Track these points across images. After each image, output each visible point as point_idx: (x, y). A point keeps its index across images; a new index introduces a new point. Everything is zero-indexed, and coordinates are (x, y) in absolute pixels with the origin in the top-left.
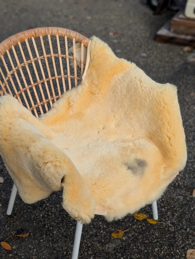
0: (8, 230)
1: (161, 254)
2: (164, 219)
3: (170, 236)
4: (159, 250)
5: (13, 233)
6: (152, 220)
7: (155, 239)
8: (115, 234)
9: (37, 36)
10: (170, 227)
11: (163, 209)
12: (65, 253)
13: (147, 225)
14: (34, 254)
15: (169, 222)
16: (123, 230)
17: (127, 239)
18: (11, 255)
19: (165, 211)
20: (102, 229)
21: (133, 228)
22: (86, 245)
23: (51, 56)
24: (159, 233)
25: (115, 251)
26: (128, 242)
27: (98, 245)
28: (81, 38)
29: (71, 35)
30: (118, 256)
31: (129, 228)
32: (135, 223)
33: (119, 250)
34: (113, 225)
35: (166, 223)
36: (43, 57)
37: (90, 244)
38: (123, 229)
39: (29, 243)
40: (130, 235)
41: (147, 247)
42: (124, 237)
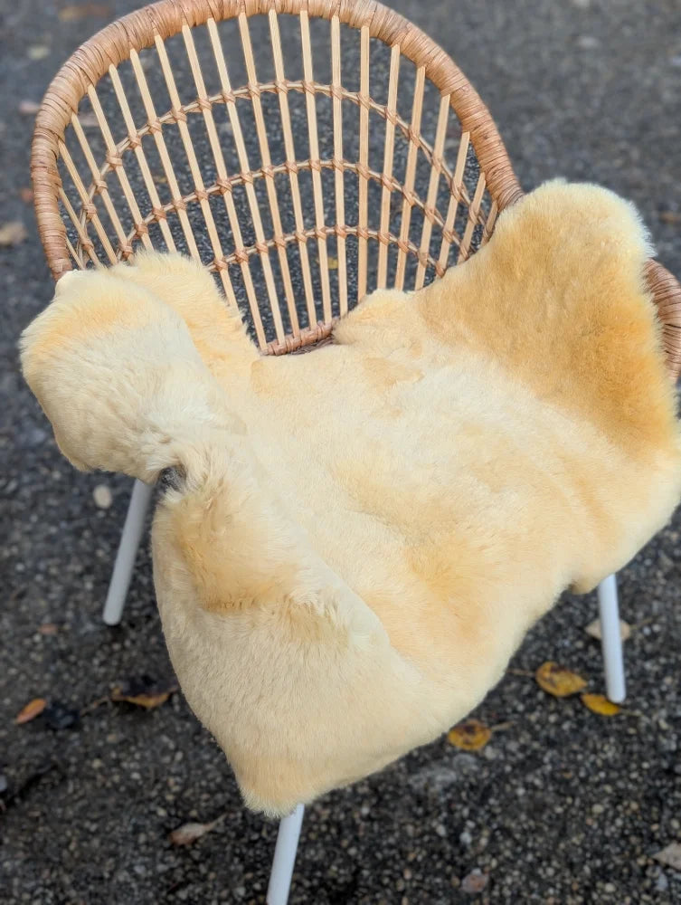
0: (100, 676)
1: (613, 829)
2: (647, 701)
3: (655, 767)
4: (606, 811)
5: (118, 688)
6: (601, 698)
7: (599, 770)
8: (461, 734)
9: (227, 15)
10: (664, 733)
11: (648, 665)
13: (580, 716)
14: (173, 770)
15: (664, 713)
16: (491, 725)
17: (498, 758)
18: (97, 764)
19: (657, 673)
21: (529, 720)
23: (276, 89)
24: (617, 749)
25: (449, 796)
26: (500, 770)
28: (393, 24)
29: (356, 11)
30: (457, 815)
31: (515, 719)
32: (540, 703)
33: (464, 794)
35: (650, 716)
36: (246, 90)
38: (492, 720)
39: (162, 731)
40: (513, 746)
41: (565, 796)
42: (490, 748)
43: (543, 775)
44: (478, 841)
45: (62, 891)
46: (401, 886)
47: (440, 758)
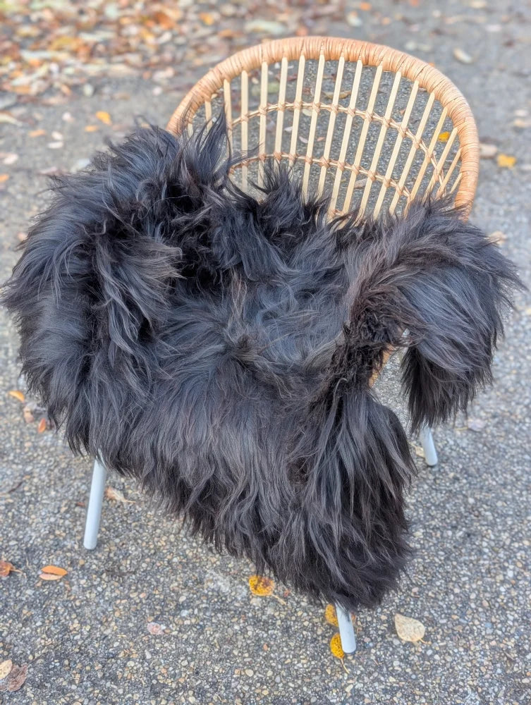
1: (239, 687)
2: (363, 673)
3: (308, 695)
4: (251, 678)
8: (260, 582)
10: (342, 691)
13: (320, 639)
16: (277, 594)
17: (254, 607)
19: (394, 671)
24: (307, 668)
25: (210, 593)
26: (246, 611)
31: (292, 604)
32: (315, 612)
33: (216, 600)
38: (281, 593)
40: (270, 611)
41: (248, 651)
42: (259, 599)
43: (257, 635)
44: (186, 619)
45: (56, 467)
46: (133, 595)
47: (235, 578)
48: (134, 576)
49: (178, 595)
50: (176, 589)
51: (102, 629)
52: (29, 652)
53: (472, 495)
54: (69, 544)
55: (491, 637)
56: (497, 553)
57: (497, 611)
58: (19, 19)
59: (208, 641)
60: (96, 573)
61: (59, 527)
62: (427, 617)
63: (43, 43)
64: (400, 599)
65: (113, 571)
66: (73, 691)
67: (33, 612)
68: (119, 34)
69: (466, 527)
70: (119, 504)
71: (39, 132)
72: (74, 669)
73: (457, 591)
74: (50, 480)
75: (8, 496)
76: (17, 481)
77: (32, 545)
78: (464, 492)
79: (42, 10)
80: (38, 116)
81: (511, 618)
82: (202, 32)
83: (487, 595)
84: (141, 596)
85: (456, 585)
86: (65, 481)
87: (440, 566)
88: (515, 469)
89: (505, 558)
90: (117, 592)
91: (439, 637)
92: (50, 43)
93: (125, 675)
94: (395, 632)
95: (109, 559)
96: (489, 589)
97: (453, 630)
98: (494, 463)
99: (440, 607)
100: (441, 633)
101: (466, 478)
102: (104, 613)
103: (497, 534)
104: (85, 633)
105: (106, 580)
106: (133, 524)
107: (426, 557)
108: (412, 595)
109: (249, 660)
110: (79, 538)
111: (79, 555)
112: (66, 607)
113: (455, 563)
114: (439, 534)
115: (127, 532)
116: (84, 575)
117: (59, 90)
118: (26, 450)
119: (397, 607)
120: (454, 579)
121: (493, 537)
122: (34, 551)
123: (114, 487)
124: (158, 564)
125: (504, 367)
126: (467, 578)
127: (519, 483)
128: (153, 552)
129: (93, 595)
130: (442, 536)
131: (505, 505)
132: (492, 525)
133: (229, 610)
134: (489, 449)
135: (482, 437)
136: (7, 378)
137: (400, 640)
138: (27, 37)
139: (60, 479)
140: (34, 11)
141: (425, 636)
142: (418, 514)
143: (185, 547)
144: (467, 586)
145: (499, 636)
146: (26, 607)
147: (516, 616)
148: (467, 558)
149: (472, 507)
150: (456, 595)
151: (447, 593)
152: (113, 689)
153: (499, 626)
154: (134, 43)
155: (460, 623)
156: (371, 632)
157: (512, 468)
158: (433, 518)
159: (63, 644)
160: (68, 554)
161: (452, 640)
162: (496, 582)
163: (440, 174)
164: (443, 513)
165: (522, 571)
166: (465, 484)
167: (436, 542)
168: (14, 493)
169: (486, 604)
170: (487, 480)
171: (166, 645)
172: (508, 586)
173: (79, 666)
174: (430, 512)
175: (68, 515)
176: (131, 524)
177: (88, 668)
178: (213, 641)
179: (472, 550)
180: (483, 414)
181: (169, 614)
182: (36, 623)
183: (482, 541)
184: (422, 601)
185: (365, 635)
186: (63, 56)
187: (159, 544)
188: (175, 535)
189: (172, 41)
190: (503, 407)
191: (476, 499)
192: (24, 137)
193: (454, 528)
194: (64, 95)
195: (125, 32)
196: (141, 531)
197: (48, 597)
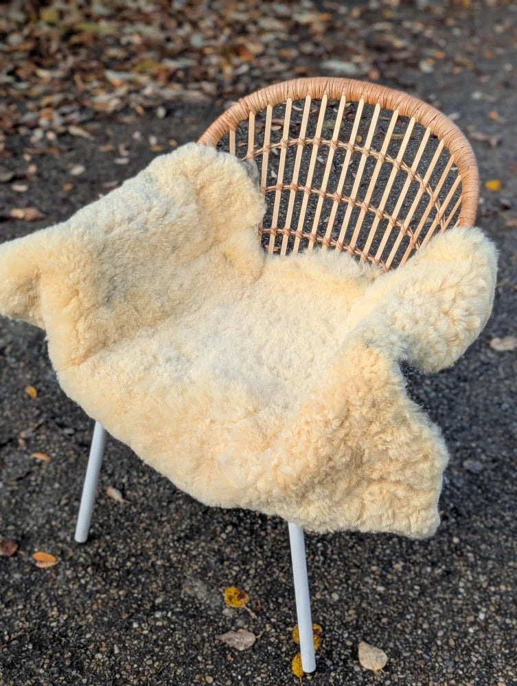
8: (235, 594)
12: (164, 519)
13: (283, 656)
16: (250, 607)
17: (226, 617)
20: (243, 567)
21: (265, 627)
22: (192, 548)
25: (186, 599)
26: (217, 620)
27: (196, 567)
31: (262, 619)
32: (283, 630)
33: (190, 605)
34: (260, 587)
37: (194, 553)
38: (254, 607)
42: (232, 610)
44: (159, 620)
46: (113, 592)
47: (212, 588)
48: (117, 573)
49: (156, 597)
50: (154, 590)
51: (78, 620)
52: (6, 633)
53: (458, 536)
54: (62, 535)
55: (452, 676)
56: (472, 594)
57: (462, 651)
58: (110, 41)
59: (176, 644)
60: (83, 565)
61: (57, 518)
62: (391, 649)
63: (128, 65)
64: (368, 627)
65: (99, 565)
66: (40, 675)
67: (17, 595)
68: (200, 62)
69: (446, 566)
70: (116, 503)
71: (109, 147)
72: (45, 654)
73: (425, 626)
74: (56, 473)
75: (15, 483)
76: (26, 470)
77: (28, 532)
78: (451, 531)
79: (131, 34)
80: (110, 132)
81: (475, 660)
82: (279, 67)
83: (455, 634)
84: (121, 593)
85: (426, 621)
86: (70, 475)
87: (414, 600)
88: (505, 514)
89: (479, 600)
90: (99, 586)
91: (399, 669)
92: (134, 66)
93: (92, 666)
94: (357, 659)
95: (97, 554)
96: (457, 628)
97: (415, 664)
98: (486, 506)
99: (406, 640)
100: (402, 665)
101: (456, 518)
102: (83, 605)
103: (475, 576)
104: (62, 621)
105: (91, 573)
106: (126, 524)
107: (401, 590)
108: (381, 625)
109: (211, 667)
110: (72, 530)
111: (70, 546)
112: (48, 594)
113: (428, 599)
114: (417, 569)
115: (119, 531)
116: (70, 566)
117: (134, 110)
118: (40, 442)
119: (364, 635)
120: (425, 614)
121: (471, 578)
122: (29, 538)
123: (114, 487)
124: (142, 565)
125: (513, 413)
126: (437, 615)
127: (507, 528)
128: (139, 552)
129: (76, 587)
130: (420, 572)
131: (489, 548)
132: (472, 566)
133: (202, 617)
134: (483, 492)
135: (478, 479)
136: (36, 373)
137: (361, 667)
138: (114, 59)
139: (66, 473)
140: (124, 35)
141: (386, 666)
142: (401, 547)
143: (171, 551)
144: (437, 623)
145: (460, 675)
146: (11, 590)
147: (480, 658)
148: (441, 596)
149: (456, 547)
150: (424, 630)
151: (415, 628)
152: (77, 677)
153: (462, 666)
154: (212, 72)
155: (422, 658)
156: (334, 656)
157: (503, 513)
158: (415, 553)
159: (39, 629)
160: (60, 545)
161: (412, 673)
162: (465, 623)
163: (442, 218)
164: (426, 548)
165: (494, 614)
166: (453, 524)
167: (413, 576)
168: (21, 482)
169: (452, 643)
170: (475, 521)
171: (135, 642)
172: (477, 628)
173: (50, 652)
174: (414, 546)
175: (67, 508)
176: (123, 523)
177: (58, 655)
178: (180, 645)
179: (448, 588)
180: (483, 457)
181: (144, 614)
182: (17, 605)
183: (459, 580)
184: (389, 632)
185: (328, 658)
186: (143, 79)
187: (147, 546)
188: (163, 539)
189: (248, 74)
190: (504, 453)
191: (461, 540)
192: (93, 151)
193: (434, 565)
194: (138, 115)
195: (206, 61)
196: (132, 531)
197: (33, 583)
